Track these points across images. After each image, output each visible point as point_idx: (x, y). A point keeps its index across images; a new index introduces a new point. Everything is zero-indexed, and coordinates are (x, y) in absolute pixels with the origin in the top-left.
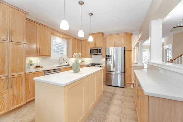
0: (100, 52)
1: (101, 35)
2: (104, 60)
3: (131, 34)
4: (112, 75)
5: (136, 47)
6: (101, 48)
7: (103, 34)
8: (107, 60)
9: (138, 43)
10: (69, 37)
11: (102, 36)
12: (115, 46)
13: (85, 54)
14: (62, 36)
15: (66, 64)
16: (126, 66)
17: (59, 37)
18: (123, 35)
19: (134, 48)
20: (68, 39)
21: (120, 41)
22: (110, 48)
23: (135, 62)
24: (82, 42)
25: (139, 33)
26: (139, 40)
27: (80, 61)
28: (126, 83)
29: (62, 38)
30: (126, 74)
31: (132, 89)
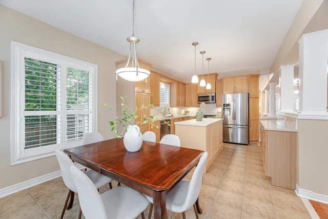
0: (213, 100)
1: (214, 76)
2: (220, 110)
3: (257, 76)
4: (229, 129)
5: (266, 91)
6: (214, 94)
7: (216, 75)
8: (224, 110)
9: (268, 85)
10: (172, 81)
11: (215, 78)
12: (235, 92)
13: (191, 101)
14: (168, 81)
15: (170, 115)
16: (251, 118)
17: (163, 82)
18: (246, 78)
19: (264, 92)
20: (170, 84)
21: (242, 85)
22: (227, 95)
23: (265, 113)
24: (186, 86)
25: (270, 73)
26: (270, 82)
27: (183, 112)
28: (250, 140)
29: (167, 83)
30: (250, 128)
31: (258, 147)
